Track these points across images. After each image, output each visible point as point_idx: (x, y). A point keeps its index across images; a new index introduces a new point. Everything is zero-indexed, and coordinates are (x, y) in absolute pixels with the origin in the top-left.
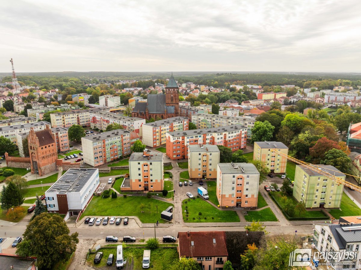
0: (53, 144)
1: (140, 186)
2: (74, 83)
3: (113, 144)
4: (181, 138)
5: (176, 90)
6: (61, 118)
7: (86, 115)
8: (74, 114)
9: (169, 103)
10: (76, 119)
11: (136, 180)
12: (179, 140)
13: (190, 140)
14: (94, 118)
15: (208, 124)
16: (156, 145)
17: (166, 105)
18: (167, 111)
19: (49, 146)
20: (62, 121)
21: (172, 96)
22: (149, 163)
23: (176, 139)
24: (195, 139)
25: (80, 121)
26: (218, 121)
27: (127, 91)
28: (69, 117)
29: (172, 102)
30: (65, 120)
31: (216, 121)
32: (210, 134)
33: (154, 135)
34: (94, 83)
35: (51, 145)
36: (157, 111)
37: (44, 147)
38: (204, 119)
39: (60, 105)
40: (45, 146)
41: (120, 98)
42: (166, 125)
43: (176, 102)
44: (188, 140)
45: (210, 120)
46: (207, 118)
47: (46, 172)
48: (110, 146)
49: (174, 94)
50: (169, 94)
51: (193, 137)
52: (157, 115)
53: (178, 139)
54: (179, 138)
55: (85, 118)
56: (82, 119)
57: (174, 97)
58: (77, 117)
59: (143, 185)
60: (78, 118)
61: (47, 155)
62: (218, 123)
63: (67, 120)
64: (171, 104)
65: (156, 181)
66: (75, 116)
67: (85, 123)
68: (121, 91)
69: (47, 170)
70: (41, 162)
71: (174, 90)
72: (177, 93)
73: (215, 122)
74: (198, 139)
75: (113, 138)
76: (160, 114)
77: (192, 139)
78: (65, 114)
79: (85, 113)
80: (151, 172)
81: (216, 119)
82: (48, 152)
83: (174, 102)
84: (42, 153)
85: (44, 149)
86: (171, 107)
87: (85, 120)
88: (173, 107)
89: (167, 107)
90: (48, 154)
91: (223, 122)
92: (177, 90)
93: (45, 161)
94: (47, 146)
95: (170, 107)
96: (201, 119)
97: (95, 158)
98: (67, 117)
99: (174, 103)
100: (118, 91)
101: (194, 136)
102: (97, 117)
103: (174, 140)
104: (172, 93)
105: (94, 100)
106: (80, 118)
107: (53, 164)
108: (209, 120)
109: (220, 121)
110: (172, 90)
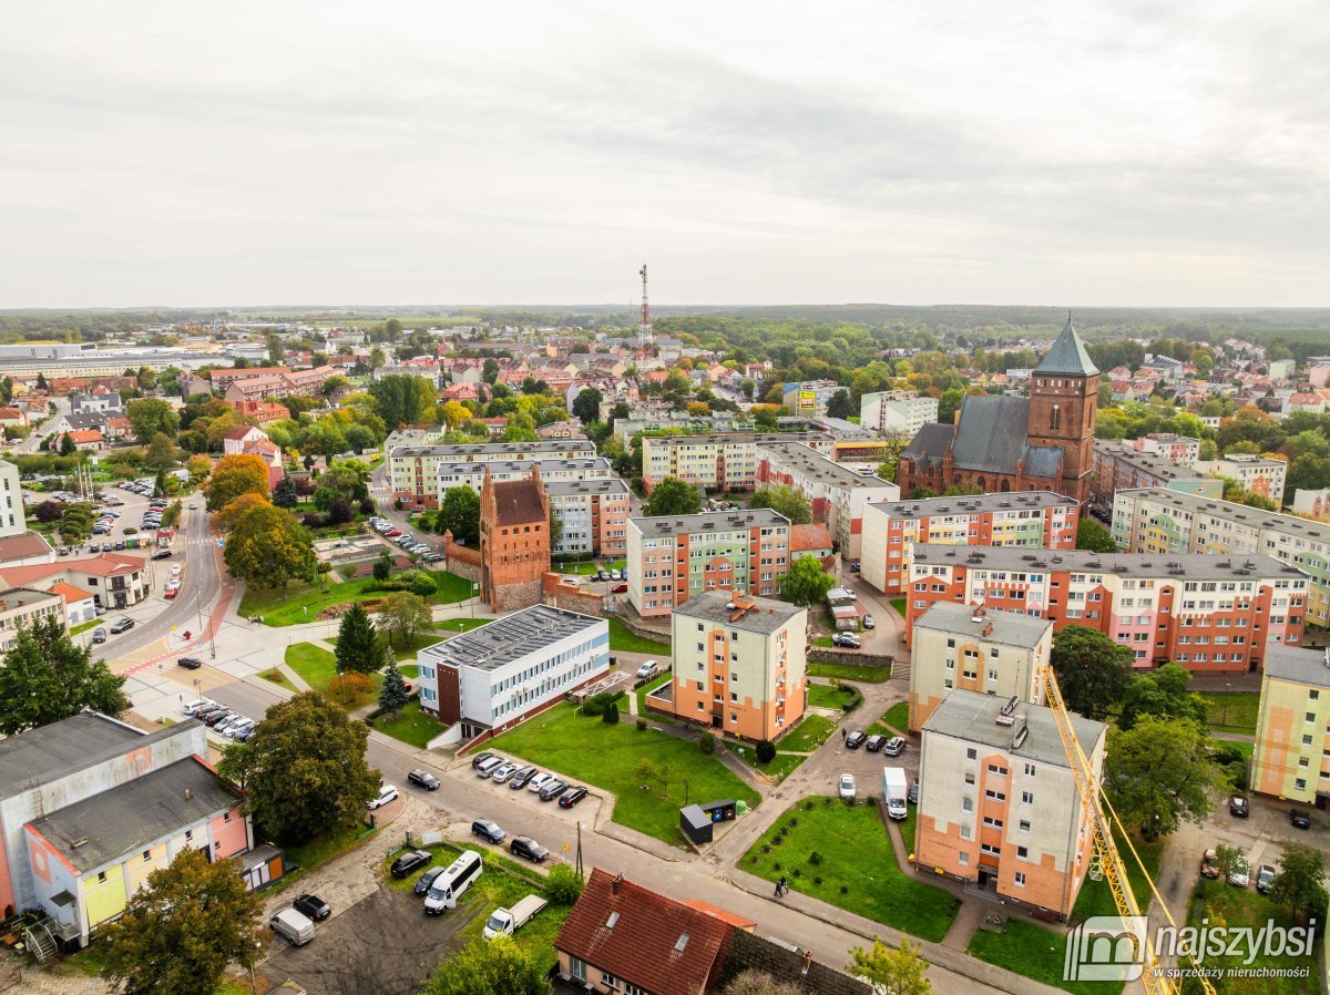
0: (540, 524)
1: (701, 705)
3: (718, 555)
4: (950, 570)
5: (1076, 384)
6: (668, 453)
7: (750, 452)
8: (709, 446)
9: (1043, 434)
10: (714, 461)
11: (688, 682)
12: (939, 577)
13: (986, 583)
14: (765, 465)
15: (1177, 541)
16: (899, 587)
17: (1030, 439)
18: (1025, 467)
19: (527, 529)
20: (668, 463)
21: (1056, 407)
22: (727, 633)
24: (1014, 586)
25: (727, 470)
26: (1219, 530)
27: (1010, 381)
28: (691, 453)
29: (1054, 430)
30: (680, 462)
31: (1211, 529)
32: (1088, 576)
35: (532, 526)
36: (989, 461)
37: (510, 529)
38: (1161, 511)
40: (513, 527)
41: (937, 405)
43: (1070, 431)
44: (980, 585)
45: (1187, 524)
46: (1175, 513)
47: (508, 603)
48: (706, 560)
49: (1065, 400)
50: (1045, 399)
51: (1003, 577)
52: (985, 476)
53: (936, 570)
54: (943, 572)
55: (743, 460)
56: (735, 464)
57: (1063, 414)
58: (716, 457)
59: (709, 706)
60: (721, 459)
61: (518, 555)
62: (1220, 541)
63: (686, 462)
64: (1047, 440)
65: (749, 701)
66: (713, 450)
67: (743, 478)
68: (989, 379)
69: (512, 597)
70: (498, 572)
71: (1067, 383)
72: (1077, 396)
73: (1205, 535)
74: (1028, 587)
76: (997, 474)
77: (1000, 585)
78: (681, 442)
79: (744, 445)
80: (733, 667)
81: (1213, 522)
82: (521, 547)
83: (1063, 432)
84: (502, 545)
85: (511, 537)
86: (1048, 450)
87: (744, 470)
88: (1058, 453)
89: (1033, 451)
90: (521, 550)
91: (1241, 537)
92: (1080, 383)
93: (510, 570)
94: (521, 527)
95: (1043, 451)
96: (1151, 515)
97: (647, 589)
98: (686, 453)
99: (1063, 438)
100: (980, 380)
101: (1008, 575)
102: (772, 462)
104: (1056, 395)
105: (843, 407)
106: (727, 461)
107: (534, 585)
108: (1181, 522)
109: (1226, 533)
110: (1056, 384)
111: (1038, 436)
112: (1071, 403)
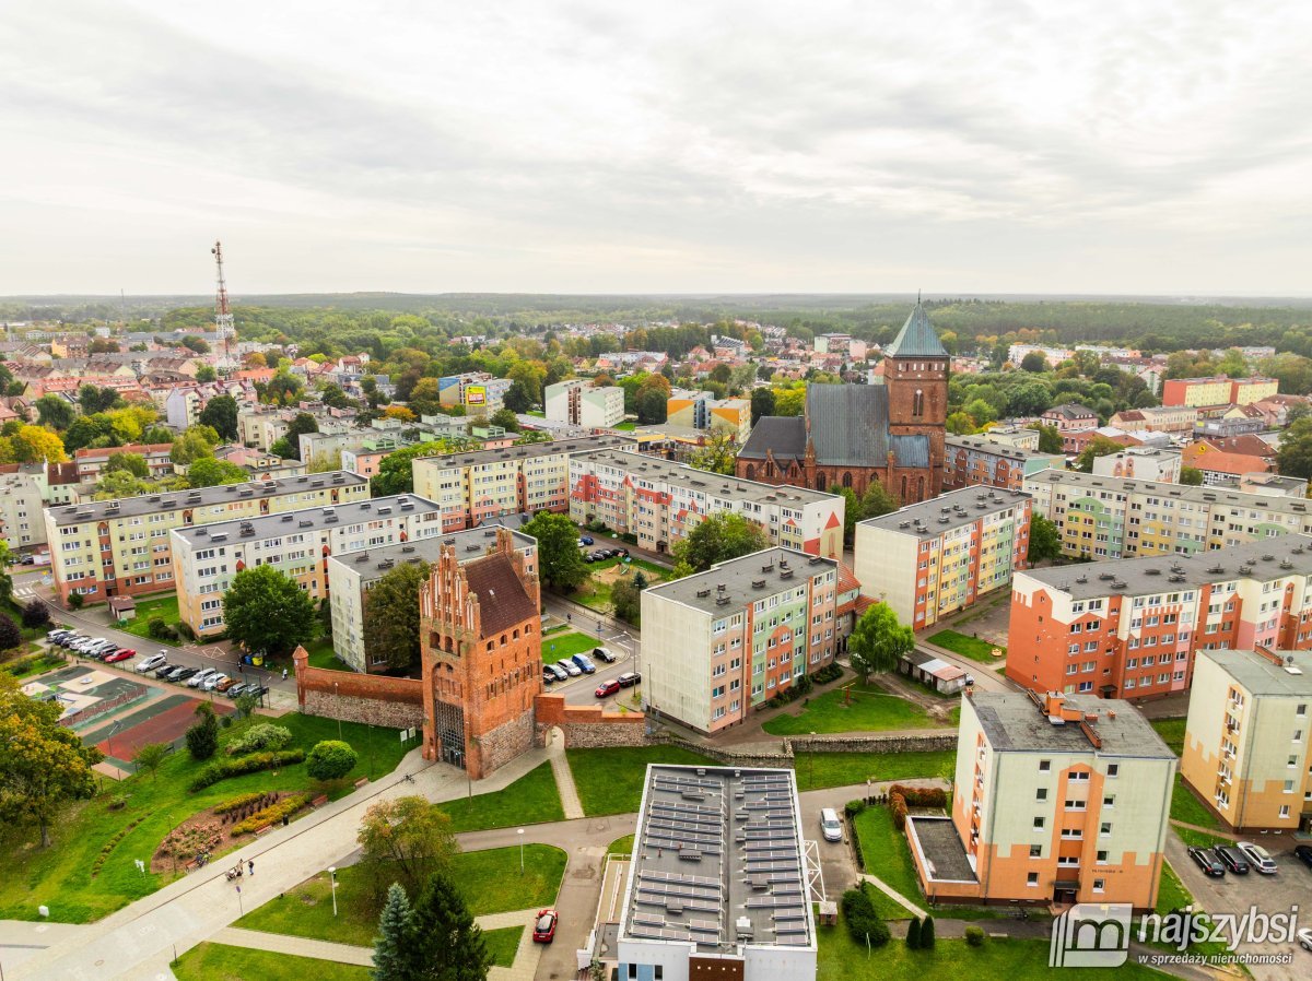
0: (531, 621)
1: (1033, 877)
2: (410, 331)
3: (781, 623)
4: (1106, 602)
5: (939, 367)
6: (460, 478)
7: (552, 465)
8: (507, 463)
9: (906, 422)
10: (514, 482)
11: (1014, 848)
12: (1096, 612)
13: (1144, 611)
14: (589, 482)
15: (1109, 523)
16: (924, 621)
17: (892, 428)
18: (896, 458)
19: (515, 634)
20: (461, 489)
21: (919, 392)
22: (1100, 765)
23: (1086, 609)
24: (1169, 608)
25: (529, 491)
26: (1159, 509)
27: (616, 366)
28: (487, 473)
29: (918, 417)
30: (475, 488)
31: (1146, 508)
32: (1225, 585)
33: (919, 576)
34: (479, 333)
35: (520, 627)
36: (852, 455)
37: (496, 639)
38: (1084, 495)
39: (420, 421)
40: (500, 635)
42: (962, 528)
43: (935, 416)
44: (1138, 614)
45: (1121, 505)
46: (1103, 495)
47: (500, 755)
48: (769, 632)
49: (929, 384)
50: (907, 384)
51: (1158, 601)
52: (851, 471)
53: (1091, 607)
54: (1099, 605)
55: (546, 476)
56: (537, 482)
57: (927, 399)
58: (516, 476)
59: (1048, 874)
60: (521, 478)
61: (506, 677)
62: (1159, 519)
63: (481, 486)
64: (911, 428)
65: (1129, 857)
66: (512, 469)
67: (547, 498)
68: (593, 364)
69: (501, 747)
70: (478, 712)
71: (930, 366)
72: (940, 380)
73: (1139, 514)
74: (1181, 608)
75: (780, 595)
76: (866, 468)
77: (1156, 610)
78: (472, 461)
79: (546, 458)
80: (1106, 813)
81: (1149, 501)
82: (510, 663)
83: (927, 418)
84: (487, 668)
85: (499, 649)
86: (912, 438)
87: (547, 488)
88: (923, 440)
89: (897, 440)
90: (511, 669)
91: (1186, 514)
92: (943, 365)
93: (498, 704)
94: (509, 632)
95: (907, 439)
96: (1069, 499)
97: (715, 693)
98: (481, 474)
99: (927, 425)
100: (582, 365)
101: (1164, 596)
102: (601, 475)
103: (1078, 615)
104: (919, 380)
105: (523, 397)
106: (528, 479)
107: (525, 718)
108: (1113, 504)
109: (1168, 512)
110: (919, 368)
111: (900, 424)
112: (935, 388)
